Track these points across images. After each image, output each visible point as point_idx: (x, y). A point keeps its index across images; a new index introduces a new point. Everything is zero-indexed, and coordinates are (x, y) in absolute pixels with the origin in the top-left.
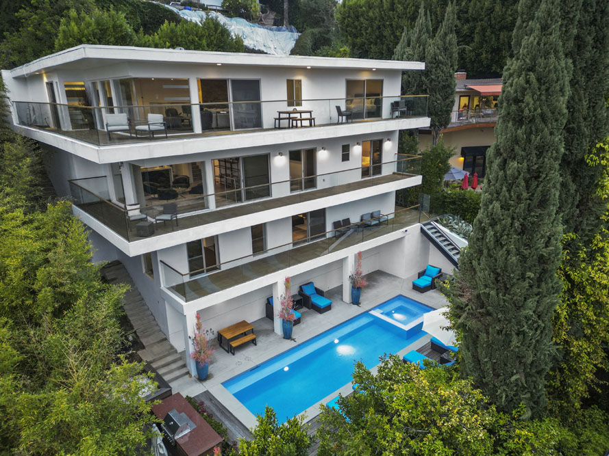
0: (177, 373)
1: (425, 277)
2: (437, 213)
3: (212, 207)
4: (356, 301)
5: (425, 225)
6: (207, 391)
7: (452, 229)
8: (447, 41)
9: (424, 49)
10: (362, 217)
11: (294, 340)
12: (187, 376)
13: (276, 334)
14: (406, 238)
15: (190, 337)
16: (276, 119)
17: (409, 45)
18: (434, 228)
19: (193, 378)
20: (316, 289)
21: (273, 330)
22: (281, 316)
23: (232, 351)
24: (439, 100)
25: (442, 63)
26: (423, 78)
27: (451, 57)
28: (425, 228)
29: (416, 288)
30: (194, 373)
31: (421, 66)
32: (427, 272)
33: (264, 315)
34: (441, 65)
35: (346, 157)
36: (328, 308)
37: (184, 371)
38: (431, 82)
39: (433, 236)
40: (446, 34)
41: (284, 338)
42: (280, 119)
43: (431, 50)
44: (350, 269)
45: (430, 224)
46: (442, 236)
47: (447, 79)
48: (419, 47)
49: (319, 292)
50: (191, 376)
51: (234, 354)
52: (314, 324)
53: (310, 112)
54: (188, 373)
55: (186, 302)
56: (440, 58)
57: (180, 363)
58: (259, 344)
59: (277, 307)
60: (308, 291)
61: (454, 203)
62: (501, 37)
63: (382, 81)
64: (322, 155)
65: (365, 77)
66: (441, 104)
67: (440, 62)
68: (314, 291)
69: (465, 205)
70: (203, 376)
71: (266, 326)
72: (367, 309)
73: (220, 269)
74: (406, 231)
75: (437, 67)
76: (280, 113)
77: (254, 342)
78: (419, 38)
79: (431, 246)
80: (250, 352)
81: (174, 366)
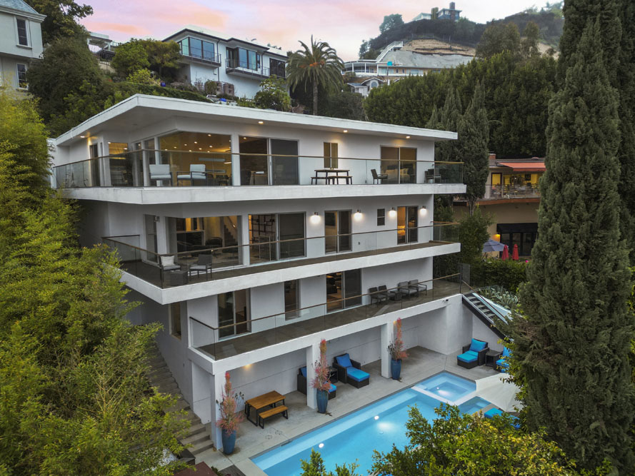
0: (201, 446)
1: (470, 352)
2: (478, 286)
3: (246, 262)
4: (396, 375)
5: (467, 296)
6: (234, 466)
7: (496, 300)
8: (478, 115)
9: (455, 123)
10: (399, 285)
11: (329, 414)
12: (211, 450)
13: (309, 408)
14: (448, 307)
15: (217, 402)
16: (313, 178)
17: (439, 121)
18: (477, 299)
19: (218, 451)
20: (352, 361)
21: (306, 404)
22: (315, 387)
23: (261, 423)
24: (473, 170)
25: (474, 135)
26: (456, 149)
27: (482, 130)
28: (467, 299)
29: (461, 363)
30: (219, 445)
31: (453, 136)
32: (472, 347)
33: (296, 389)
34: (473, 137)
35: (381, 222)
36: (366, 382)
37: (208, 443)
38: (464, 153)
39: (477, 308)
40: (476, 109)
41: (318, 412)
42: (317, 178)
43: (462, 123)
44: (388, 338)
45: (471, 295)
46: (486, 308)
47: (480, 150)
48: (450, 121)
49: (356, 365)
50: (215, 449)
51: (263, 428)
52: (352, 397)
53: (347, 171)
54: (212, 446)
55: (216, 360)
56: (472, 130)
57: (203, 435)
58: (291, 418)
59: (311, 375)
60: (343, 363)
61: (495, 273)
62: (528, 120)
63: (415, 150)
64: (357, 217)
65: (399, 144)
66: (475, 174)
67: (472, 134)
68: (350, 364)
69: (508, 276)
70: (229, 450)
71: (298, 399)
72: (409, 384)
73: (250, 332)
74: (447, 300)
75: (468, 139)
76: (317, 171)
77: (284, 415)
78: (450, 113)
79: (475, 318)
80: (280, 426)
81: (197, 438)
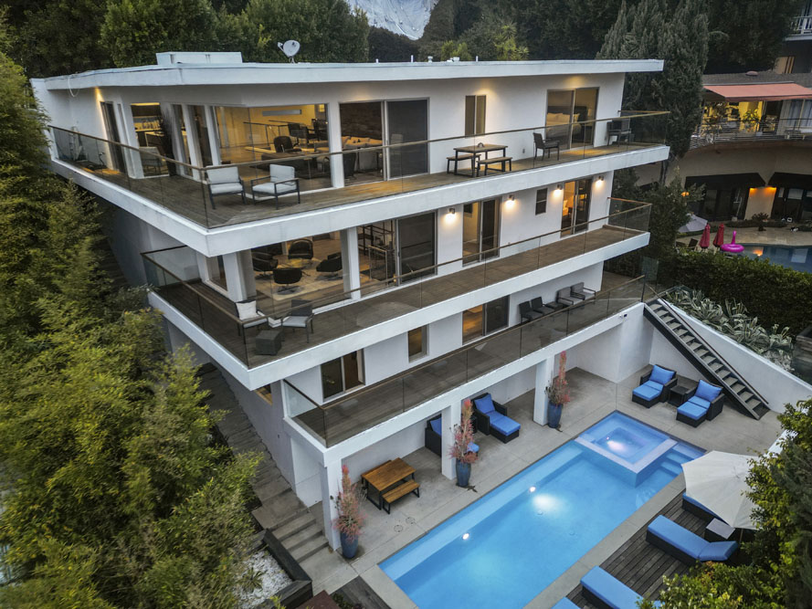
0: (312, 546)
1: (650, 383)
2: (666, 286)
3: (356, 294)
4: (553, 422)
5: (649, 304)
6: (359, 577)
7: (689, 310)
8: (696, 25)
9: (655, 37)
10: (558, 293)
11: (472, 488)
12: (326, 550)
13: (445, 478)
14: (624, 325)
15: (332, 498)
16: (449, 160)
17: (629, 29)
18: (663, 308)
19: (336, 554)
20: (495, 404)
21: (441, 471)
22: (453, 455)
23: (385, 507)
24: (677, 115)
25: (686, 60)
26: (654, 81)
27: (699, 51)
28: (650, 309)
29: (637, 399)
30: (336, 544)
31: (656, 65)
32: (654, 376)
33: (424, 445)
34: (683, 62)
35: (541, 208)
36: (515, 434)
37: (320, 541)
38: (665, 88)
39: (664, 322)
40: (692, 14)
41: (458, 484)
42: (457, 159)
43: (668, 38)
45: (656, 302)
46: (675, 321)
47: (692, 84)
48: (648, 33)
49: (501, 409)
50: (331, 550)
51: (389, 512)
52: (500, 459)
53: (504, 149)
54: (327, 545)
55: (327, 447)
56: (684, 51)
57: (314, 530)
58: (423, 494)
60: (485, 408)
61: (691, 270)
63: (597, 90)
64: (509, 207)
65: (574, 85)
66: (679, 122)
67: (682, 57)
68: (493, 408)
69: (711, 276)
70: (350, 552)
71: (428, 463)
72: (573, 436)
73: (364, 384)
74: (625, 316)
75: (676, 65)
76: (458, 151)
77: (416, 493)
78: (647, 19)
79: (656, 332)
80: (410, 509)
81: (306, 535)
